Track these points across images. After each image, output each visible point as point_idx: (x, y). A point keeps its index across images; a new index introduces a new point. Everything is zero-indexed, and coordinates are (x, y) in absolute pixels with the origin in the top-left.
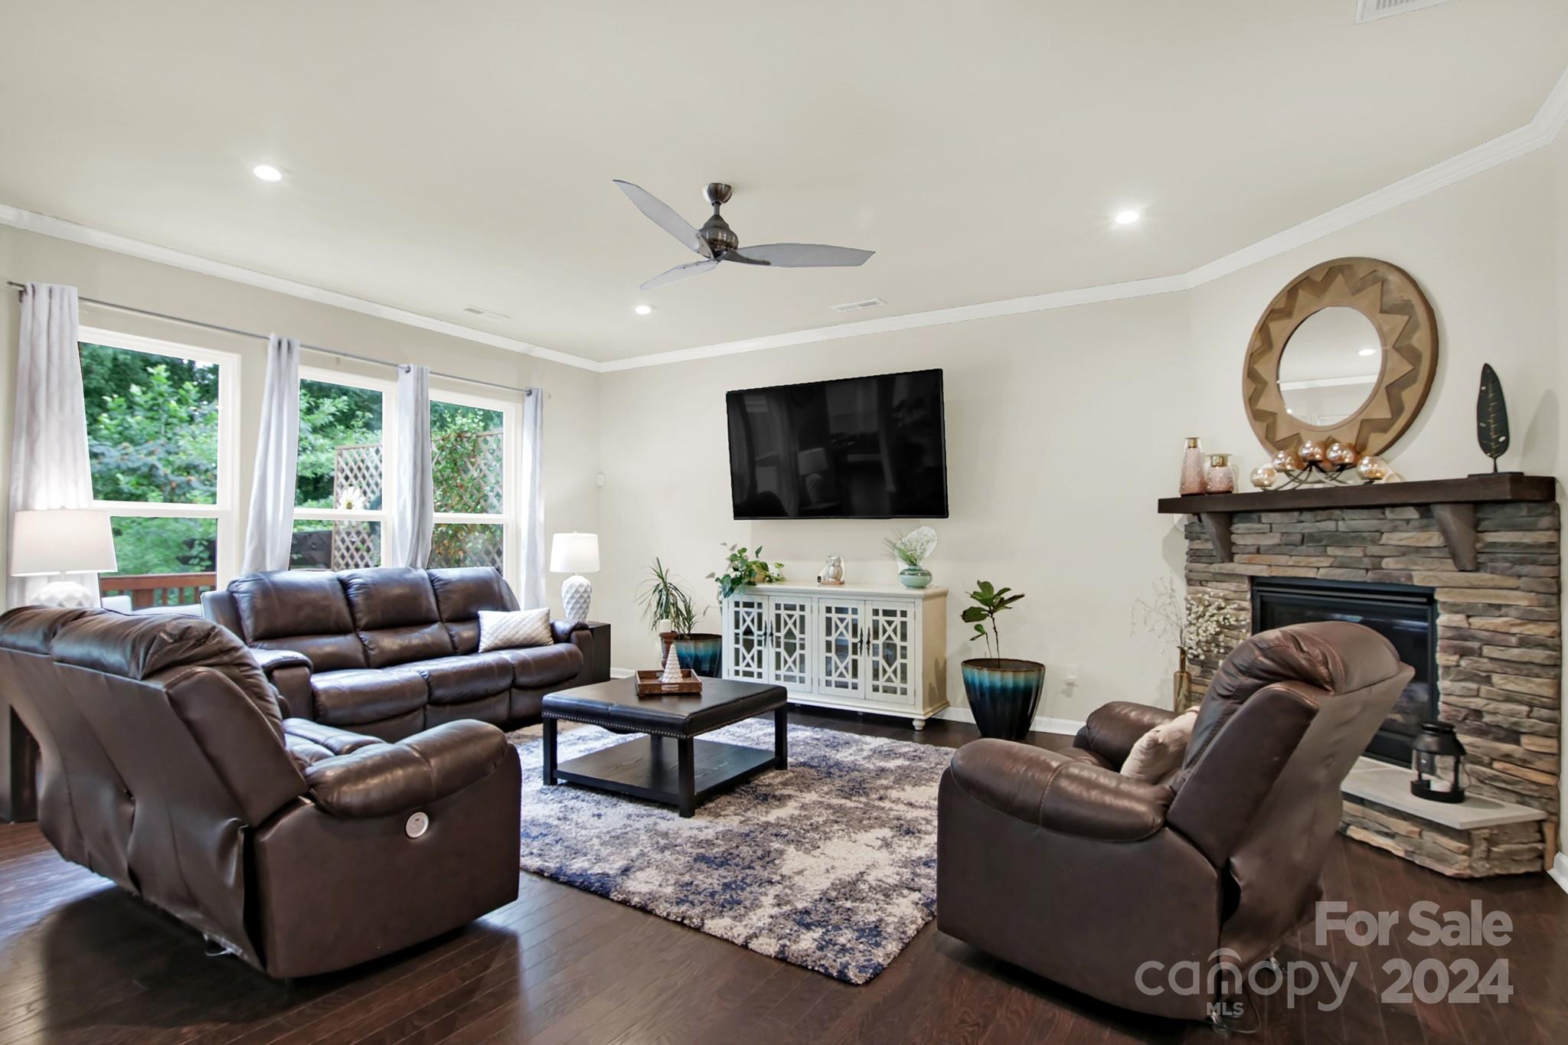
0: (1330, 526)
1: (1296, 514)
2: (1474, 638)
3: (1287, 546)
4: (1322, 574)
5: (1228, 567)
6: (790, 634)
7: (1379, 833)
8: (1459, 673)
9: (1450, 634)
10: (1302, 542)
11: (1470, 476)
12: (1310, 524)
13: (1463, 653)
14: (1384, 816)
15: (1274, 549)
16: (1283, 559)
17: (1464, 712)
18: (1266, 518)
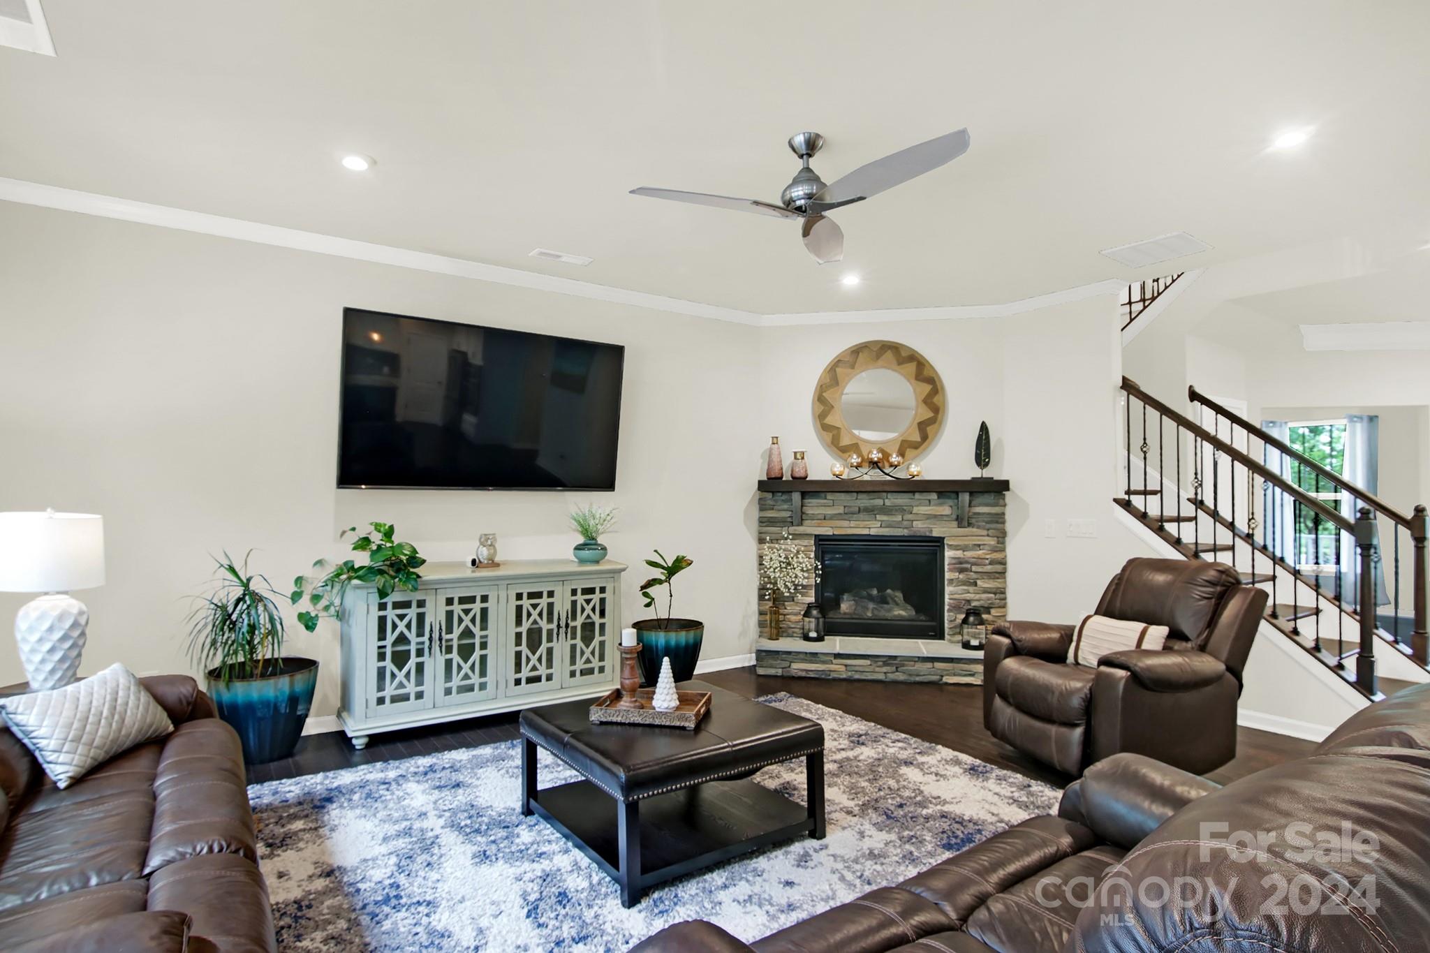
0: (879, 502)
1: (855, 494)
2: (967, 562)
3: (848, 515)
4: (873, 532)
5: (801, 529)
6: (468, 633)
7: (965, 675)
8: (959, 581)
9: (954, 561)
10: (859, 511)
11: (973, 478)
12: (864, 501)
13: (961, 571)
14: (966, 666)
15: (833, 517)
16: (846, 523)
17: (964, 602)
18: (829, 496)
